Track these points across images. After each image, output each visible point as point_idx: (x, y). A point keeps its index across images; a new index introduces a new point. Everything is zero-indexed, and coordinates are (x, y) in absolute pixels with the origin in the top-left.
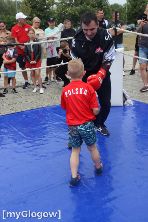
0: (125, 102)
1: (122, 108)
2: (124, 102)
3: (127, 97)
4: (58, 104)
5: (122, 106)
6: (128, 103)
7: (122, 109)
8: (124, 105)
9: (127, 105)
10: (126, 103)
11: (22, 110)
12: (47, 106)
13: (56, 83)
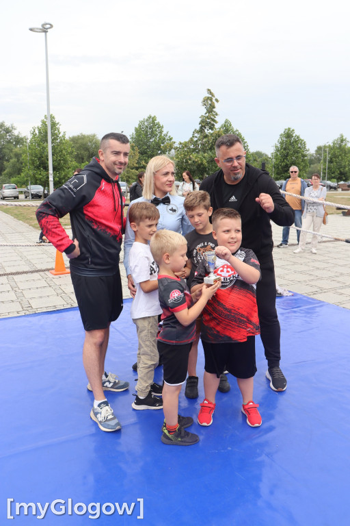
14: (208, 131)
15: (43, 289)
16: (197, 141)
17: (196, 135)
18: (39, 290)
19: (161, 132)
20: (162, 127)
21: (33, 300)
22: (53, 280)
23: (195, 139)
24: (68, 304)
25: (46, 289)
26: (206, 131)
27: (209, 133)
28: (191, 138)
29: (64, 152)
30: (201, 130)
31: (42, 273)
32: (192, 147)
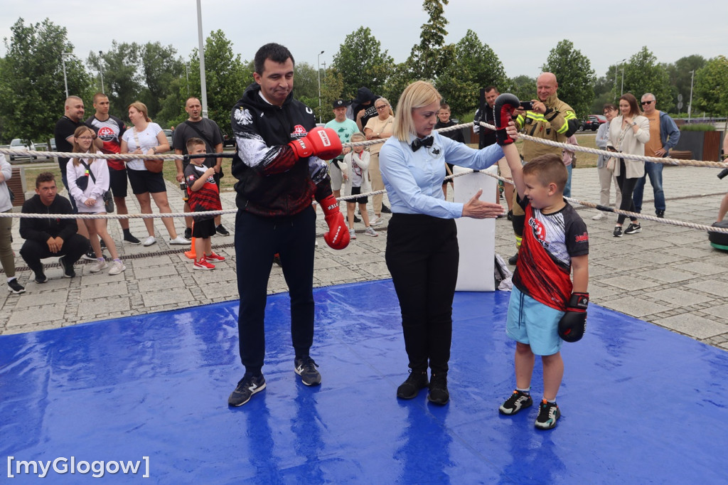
0: (501, 284)
1: (492, 297)
2: (497, 282)
3: (505, 273)
4: (355, 281)
5: (493, 292)
6: (507, 286)
7: (493, 299)
8: (497, 289)
9: (504, 290)
10: (501, 286)
11: (276, 291)
12: (330, 284)
13: (372, 233)
14: (433, 47)
15: (169, 279)
16: (418, 61)
17: (416, 53)
18: (163, 280)
19: (377, 51)
20: (379, 44)
21: (149, 294)
22: (187, 265)
23: (415, 59)
24: (196, 300)
25: (172, 278)
26: (431, 46)
27: (435, 49)
28: (410, 58)
29: (238, 82)
30: (424, 46)
31: (173, 256)
32: (411, 71)
